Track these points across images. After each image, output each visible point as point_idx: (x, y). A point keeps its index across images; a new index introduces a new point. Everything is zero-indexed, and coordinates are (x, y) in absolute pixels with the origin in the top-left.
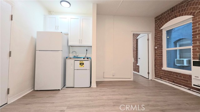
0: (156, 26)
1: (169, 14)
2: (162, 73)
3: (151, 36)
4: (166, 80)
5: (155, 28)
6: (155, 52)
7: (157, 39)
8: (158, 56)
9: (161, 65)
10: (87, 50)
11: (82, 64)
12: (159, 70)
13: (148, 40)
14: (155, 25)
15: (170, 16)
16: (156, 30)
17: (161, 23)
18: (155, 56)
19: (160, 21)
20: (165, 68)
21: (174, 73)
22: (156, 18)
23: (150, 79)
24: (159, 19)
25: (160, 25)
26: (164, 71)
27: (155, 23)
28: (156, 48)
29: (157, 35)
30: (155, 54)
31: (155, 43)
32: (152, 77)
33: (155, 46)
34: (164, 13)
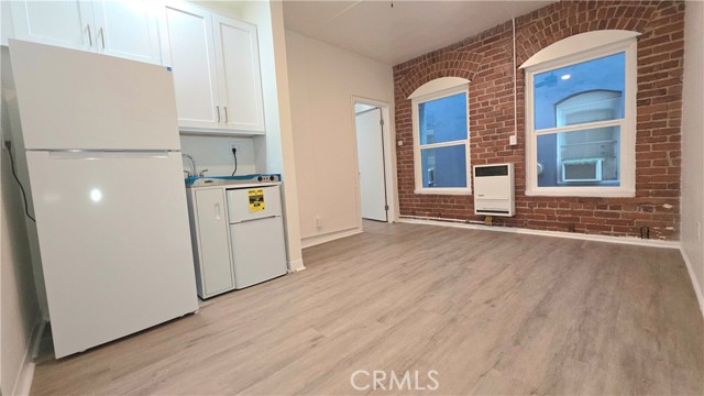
0: (396, 89)
1: (425, 64)
2: (416, 201)
3: (388, 114)
4: (424, 215)
5: (396, 93)
6: (398, 154)
7: (401, 122)
8: (404, 162)
9: (412, 184)
10: (234, 150)
11: (256, 200)
12: (410, 196)
13: (382, 123)
14: (395, 85)
15: (429, 71)
16: (396, 99)
17: (410, 84)
18: (398, 163)
19: (406, 79)
20: (420, 189)
21: (441, 196)
22: (397, 67)
23: (390, 221)
24: (404, 73)
25: (407, 87)
26: (420, 195)
27: (396, 80)
28: (400, 143)
29: (401, 112)
30: (398, 159)
31: (397, 132)
32: (393, 215)
33: (397, 141)
34: (417, 60)
